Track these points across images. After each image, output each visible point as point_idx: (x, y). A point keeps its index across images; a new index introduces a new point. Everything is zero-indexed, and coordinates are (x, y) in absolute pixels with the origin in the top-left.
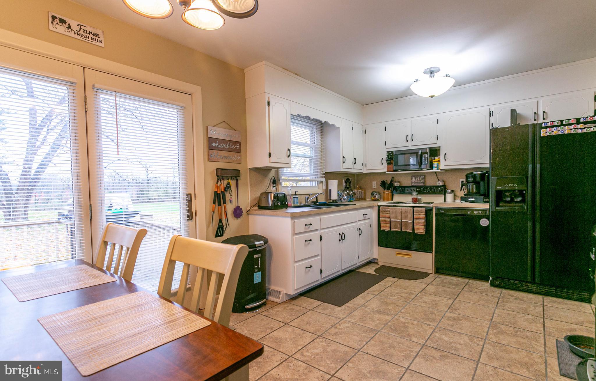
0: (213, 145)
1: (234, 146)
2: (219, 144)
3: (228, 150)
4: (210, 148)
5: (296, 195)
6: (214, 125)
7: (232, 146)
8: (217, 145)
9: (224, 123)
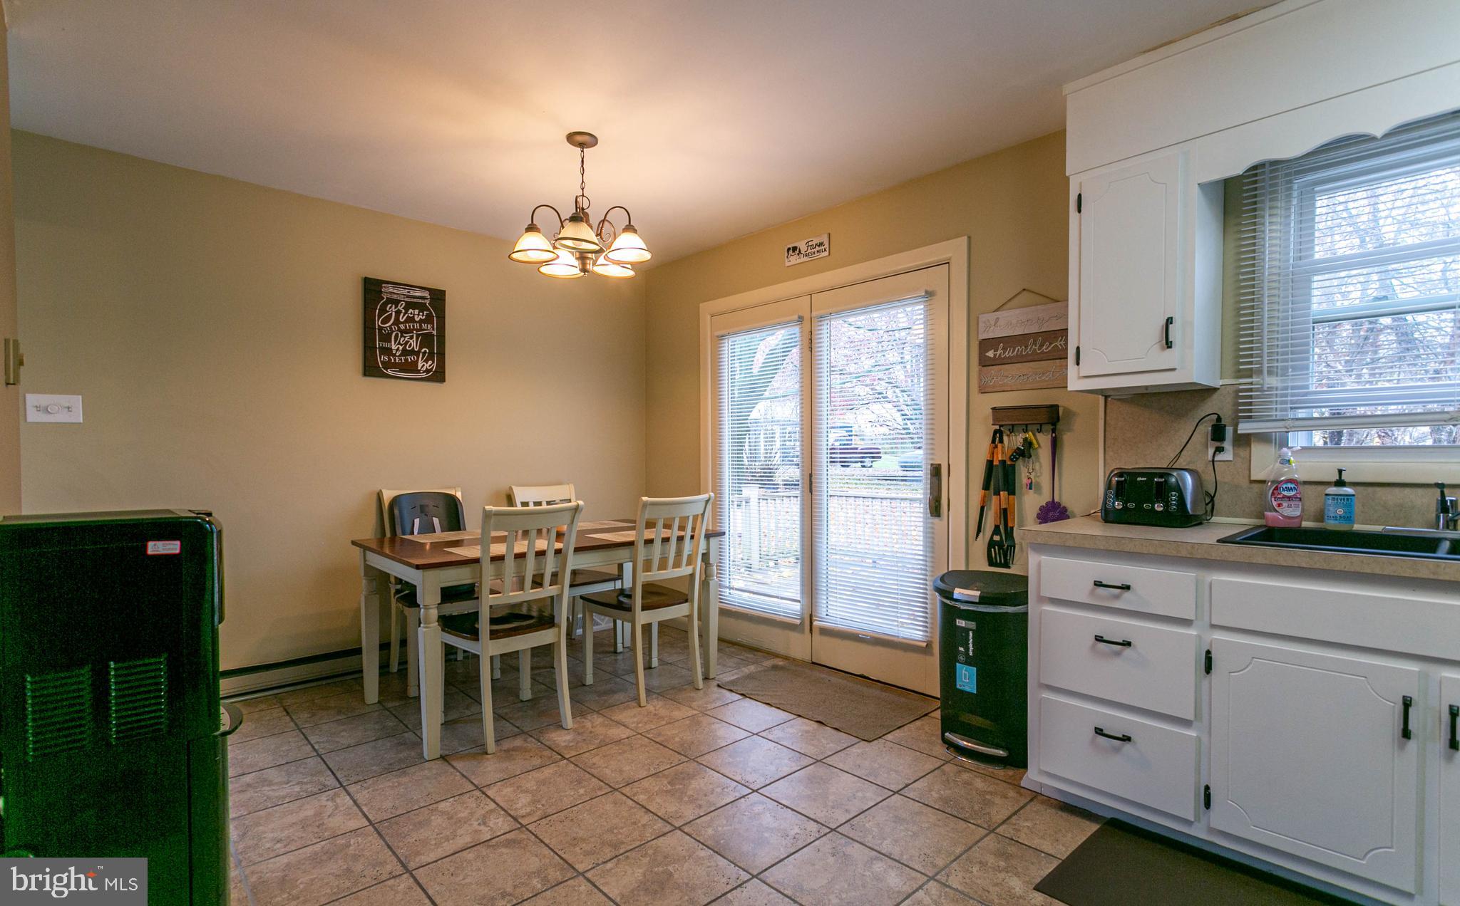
0: (990, 354)
1: (1050, 344)
2: (1004, 349)
3: (1030, 358)
4: (984, 363)
5: (1340, 483)
6: (996, 307)
7: (1041, 346)
8: (998, 353)
9: (1025, 292)
